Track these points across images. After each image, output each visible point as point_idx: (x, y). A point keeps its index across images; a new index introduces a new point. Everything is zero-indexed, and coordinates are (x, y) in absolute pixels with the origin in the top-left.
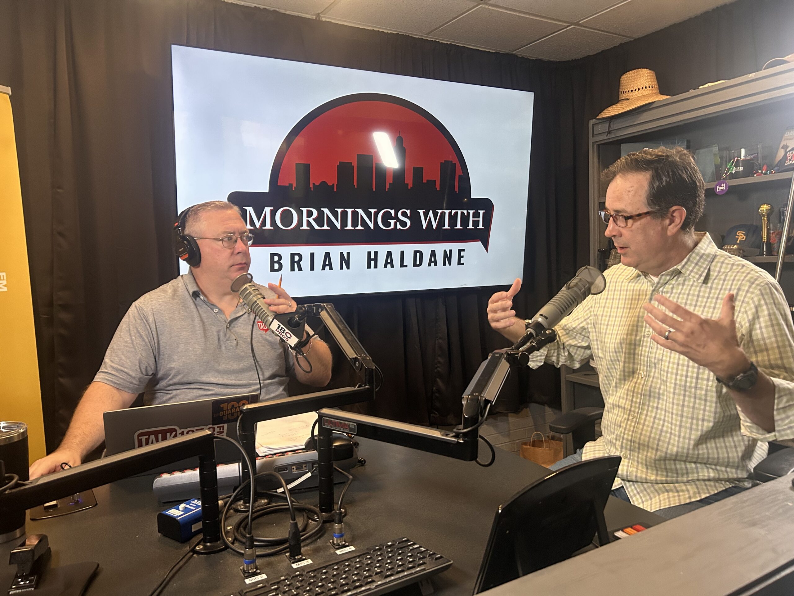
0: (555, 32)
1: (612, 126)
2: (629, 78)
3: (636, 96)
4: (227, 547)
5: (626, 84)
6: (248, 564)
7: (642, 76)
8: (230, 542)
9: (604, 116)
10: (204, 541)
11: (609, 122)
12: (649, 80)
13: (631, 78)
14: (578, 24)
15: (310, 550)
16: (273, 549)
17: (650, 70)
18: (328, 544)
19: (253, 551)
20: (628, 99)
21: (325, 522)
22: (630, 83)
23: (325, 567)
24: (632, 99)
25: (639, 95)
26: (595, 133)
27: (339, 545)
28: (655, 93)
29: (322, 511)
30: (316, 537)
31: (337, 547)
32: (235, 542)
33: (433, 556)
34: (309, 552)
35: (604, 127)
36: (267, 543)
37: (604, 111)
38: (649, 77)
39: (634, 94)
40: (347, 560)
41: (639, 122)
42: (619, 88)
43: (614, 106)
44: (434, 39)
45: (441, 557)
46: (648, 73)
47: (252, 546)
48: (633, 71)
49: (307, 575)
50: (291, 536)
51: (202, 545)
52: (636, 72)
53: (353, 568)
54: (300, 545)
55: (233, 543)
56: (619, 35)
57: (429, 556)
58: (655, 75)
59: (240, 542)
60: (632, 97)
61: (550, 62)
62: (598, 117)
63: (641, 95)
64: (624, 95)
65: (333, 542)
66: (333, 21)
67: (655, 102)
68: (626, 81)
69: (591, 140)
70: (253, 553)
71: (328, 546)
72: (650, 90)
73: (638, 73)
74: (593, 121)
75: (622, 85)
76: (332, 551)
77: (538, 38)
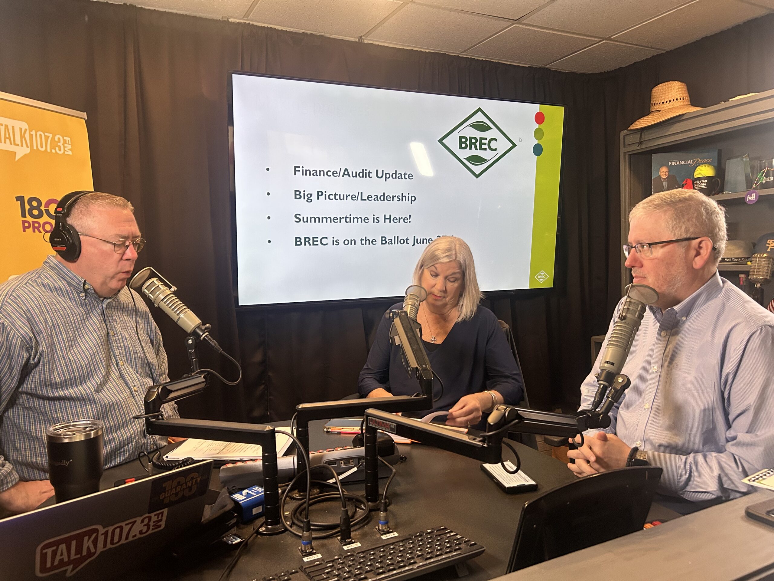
0: (587, 47)
1: (643, 137)
2: (661, 90)
3: (667, 108)
4: (286, 530)
5: (658, 96)
6: (305, 544)
7: (673, 88)
8: (288, 525)
9: (635, 128)
10: (266, 523)
11: (640, 132)
12: (681, 92)
13: (662, 90)
14: (609, 39)
15: (358, 535)
16: (326, 533)
17: (681, 82)
18: (374, 530)
19: (309, 534)
20: (659, 111)
21: (371, 510)
22: (661, 96)
23: (373, 549)
24: (663, 110)
25: (670, 107)
26: (627, 143)
27: (384, 531)
28: (686, 105)
29: (369, 501)
30: (364, 524)
31: (382, 533)
32: (293, 525)
33: (468, 543)
34: (358, 537)
35: (636, 138)
36: (321, 528)
37: (635, 123)
38: (680, 89)
39: (665, 106)
40: (392, 544)
41: (669, 133)
42: (650, 101)
43: (645, 118)
44: (470, 56)
45: (475, 544)
46: (679, 85)
47: (309, 530)
48: (664, 84)
49: (357, 555)
50: (342, 521)
51: (265, 527)
52: (668, 85)
53: (397, 550)
54: (350, 529)
55: (291, 527)
56: (651, 48)
57: (464, 543)
58: (686, 87)
59: (297, 525)
60: (663, 109)
61: (582, 74)
62: (629, 129)
63: (672, 107)
64: (655, 107)
65: (379, 528)
66: (374, 43)
67: (686, 114)
68: (657, 93)
69: (623, 150)
70: (309, 536)
71: (374, 532)
72: (681, 102)
73: (669, 85)
74: (624, 132)
75: (653, 97)
76: (378, 536)
77: (571, 53)
